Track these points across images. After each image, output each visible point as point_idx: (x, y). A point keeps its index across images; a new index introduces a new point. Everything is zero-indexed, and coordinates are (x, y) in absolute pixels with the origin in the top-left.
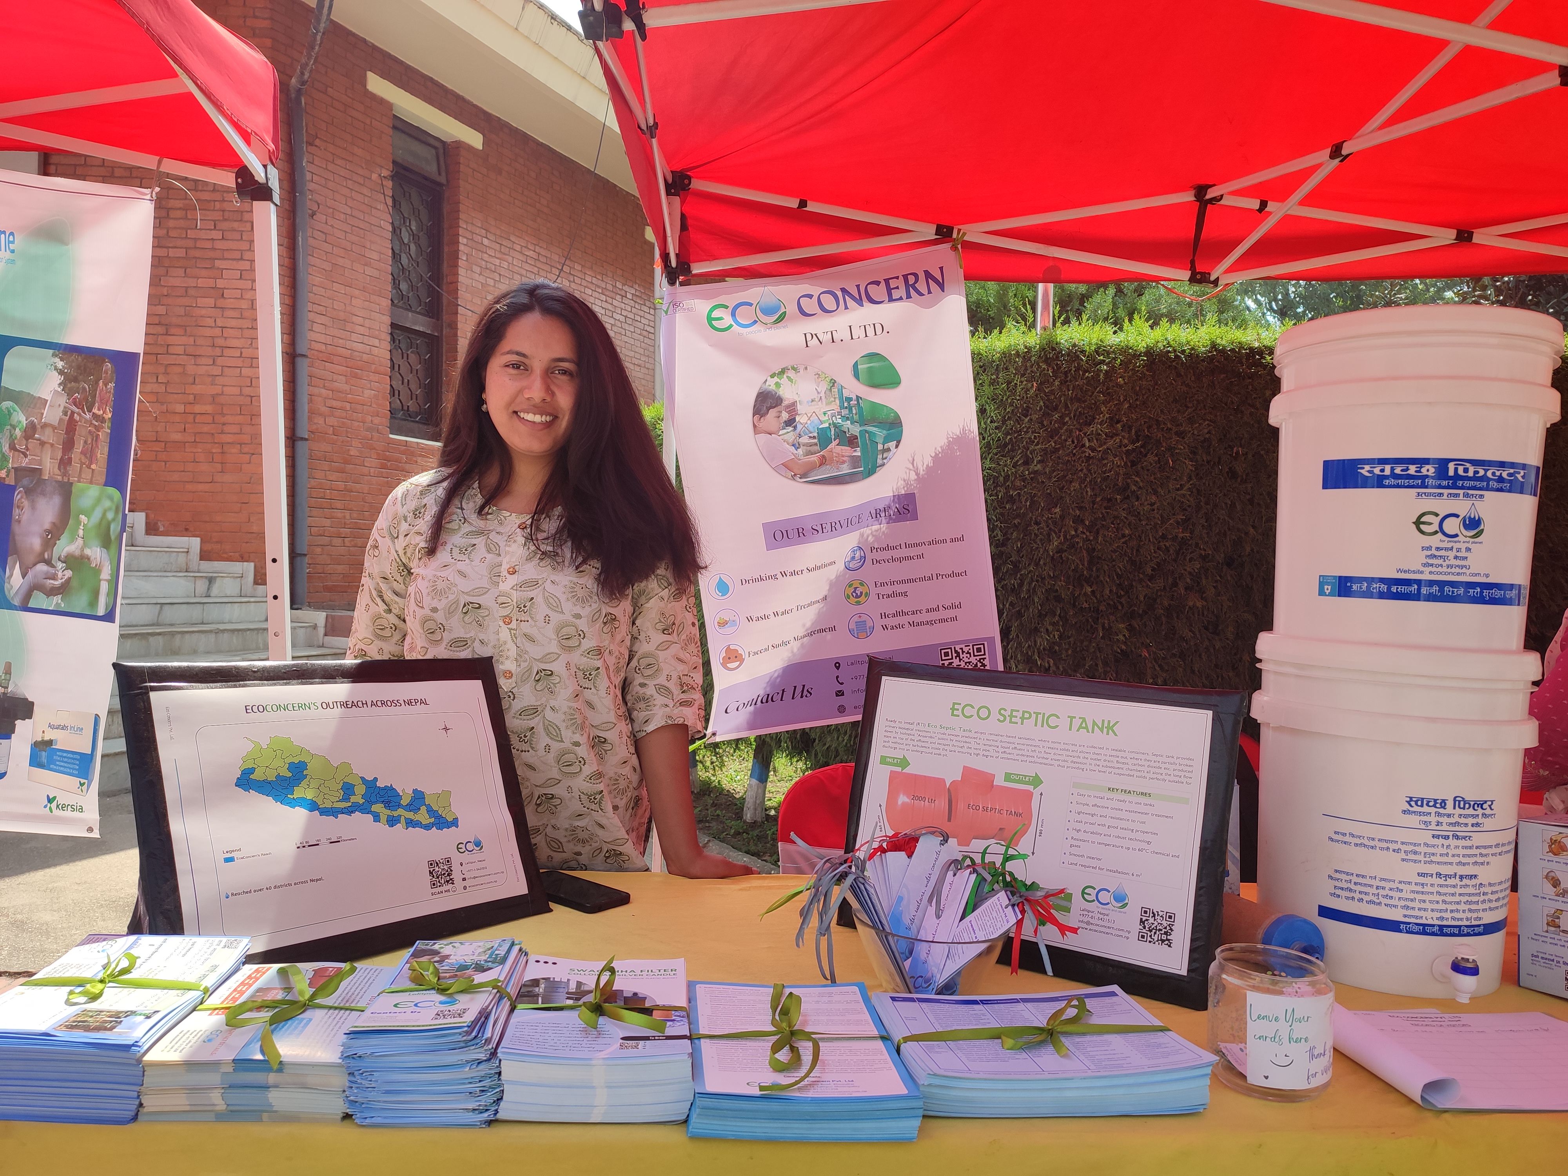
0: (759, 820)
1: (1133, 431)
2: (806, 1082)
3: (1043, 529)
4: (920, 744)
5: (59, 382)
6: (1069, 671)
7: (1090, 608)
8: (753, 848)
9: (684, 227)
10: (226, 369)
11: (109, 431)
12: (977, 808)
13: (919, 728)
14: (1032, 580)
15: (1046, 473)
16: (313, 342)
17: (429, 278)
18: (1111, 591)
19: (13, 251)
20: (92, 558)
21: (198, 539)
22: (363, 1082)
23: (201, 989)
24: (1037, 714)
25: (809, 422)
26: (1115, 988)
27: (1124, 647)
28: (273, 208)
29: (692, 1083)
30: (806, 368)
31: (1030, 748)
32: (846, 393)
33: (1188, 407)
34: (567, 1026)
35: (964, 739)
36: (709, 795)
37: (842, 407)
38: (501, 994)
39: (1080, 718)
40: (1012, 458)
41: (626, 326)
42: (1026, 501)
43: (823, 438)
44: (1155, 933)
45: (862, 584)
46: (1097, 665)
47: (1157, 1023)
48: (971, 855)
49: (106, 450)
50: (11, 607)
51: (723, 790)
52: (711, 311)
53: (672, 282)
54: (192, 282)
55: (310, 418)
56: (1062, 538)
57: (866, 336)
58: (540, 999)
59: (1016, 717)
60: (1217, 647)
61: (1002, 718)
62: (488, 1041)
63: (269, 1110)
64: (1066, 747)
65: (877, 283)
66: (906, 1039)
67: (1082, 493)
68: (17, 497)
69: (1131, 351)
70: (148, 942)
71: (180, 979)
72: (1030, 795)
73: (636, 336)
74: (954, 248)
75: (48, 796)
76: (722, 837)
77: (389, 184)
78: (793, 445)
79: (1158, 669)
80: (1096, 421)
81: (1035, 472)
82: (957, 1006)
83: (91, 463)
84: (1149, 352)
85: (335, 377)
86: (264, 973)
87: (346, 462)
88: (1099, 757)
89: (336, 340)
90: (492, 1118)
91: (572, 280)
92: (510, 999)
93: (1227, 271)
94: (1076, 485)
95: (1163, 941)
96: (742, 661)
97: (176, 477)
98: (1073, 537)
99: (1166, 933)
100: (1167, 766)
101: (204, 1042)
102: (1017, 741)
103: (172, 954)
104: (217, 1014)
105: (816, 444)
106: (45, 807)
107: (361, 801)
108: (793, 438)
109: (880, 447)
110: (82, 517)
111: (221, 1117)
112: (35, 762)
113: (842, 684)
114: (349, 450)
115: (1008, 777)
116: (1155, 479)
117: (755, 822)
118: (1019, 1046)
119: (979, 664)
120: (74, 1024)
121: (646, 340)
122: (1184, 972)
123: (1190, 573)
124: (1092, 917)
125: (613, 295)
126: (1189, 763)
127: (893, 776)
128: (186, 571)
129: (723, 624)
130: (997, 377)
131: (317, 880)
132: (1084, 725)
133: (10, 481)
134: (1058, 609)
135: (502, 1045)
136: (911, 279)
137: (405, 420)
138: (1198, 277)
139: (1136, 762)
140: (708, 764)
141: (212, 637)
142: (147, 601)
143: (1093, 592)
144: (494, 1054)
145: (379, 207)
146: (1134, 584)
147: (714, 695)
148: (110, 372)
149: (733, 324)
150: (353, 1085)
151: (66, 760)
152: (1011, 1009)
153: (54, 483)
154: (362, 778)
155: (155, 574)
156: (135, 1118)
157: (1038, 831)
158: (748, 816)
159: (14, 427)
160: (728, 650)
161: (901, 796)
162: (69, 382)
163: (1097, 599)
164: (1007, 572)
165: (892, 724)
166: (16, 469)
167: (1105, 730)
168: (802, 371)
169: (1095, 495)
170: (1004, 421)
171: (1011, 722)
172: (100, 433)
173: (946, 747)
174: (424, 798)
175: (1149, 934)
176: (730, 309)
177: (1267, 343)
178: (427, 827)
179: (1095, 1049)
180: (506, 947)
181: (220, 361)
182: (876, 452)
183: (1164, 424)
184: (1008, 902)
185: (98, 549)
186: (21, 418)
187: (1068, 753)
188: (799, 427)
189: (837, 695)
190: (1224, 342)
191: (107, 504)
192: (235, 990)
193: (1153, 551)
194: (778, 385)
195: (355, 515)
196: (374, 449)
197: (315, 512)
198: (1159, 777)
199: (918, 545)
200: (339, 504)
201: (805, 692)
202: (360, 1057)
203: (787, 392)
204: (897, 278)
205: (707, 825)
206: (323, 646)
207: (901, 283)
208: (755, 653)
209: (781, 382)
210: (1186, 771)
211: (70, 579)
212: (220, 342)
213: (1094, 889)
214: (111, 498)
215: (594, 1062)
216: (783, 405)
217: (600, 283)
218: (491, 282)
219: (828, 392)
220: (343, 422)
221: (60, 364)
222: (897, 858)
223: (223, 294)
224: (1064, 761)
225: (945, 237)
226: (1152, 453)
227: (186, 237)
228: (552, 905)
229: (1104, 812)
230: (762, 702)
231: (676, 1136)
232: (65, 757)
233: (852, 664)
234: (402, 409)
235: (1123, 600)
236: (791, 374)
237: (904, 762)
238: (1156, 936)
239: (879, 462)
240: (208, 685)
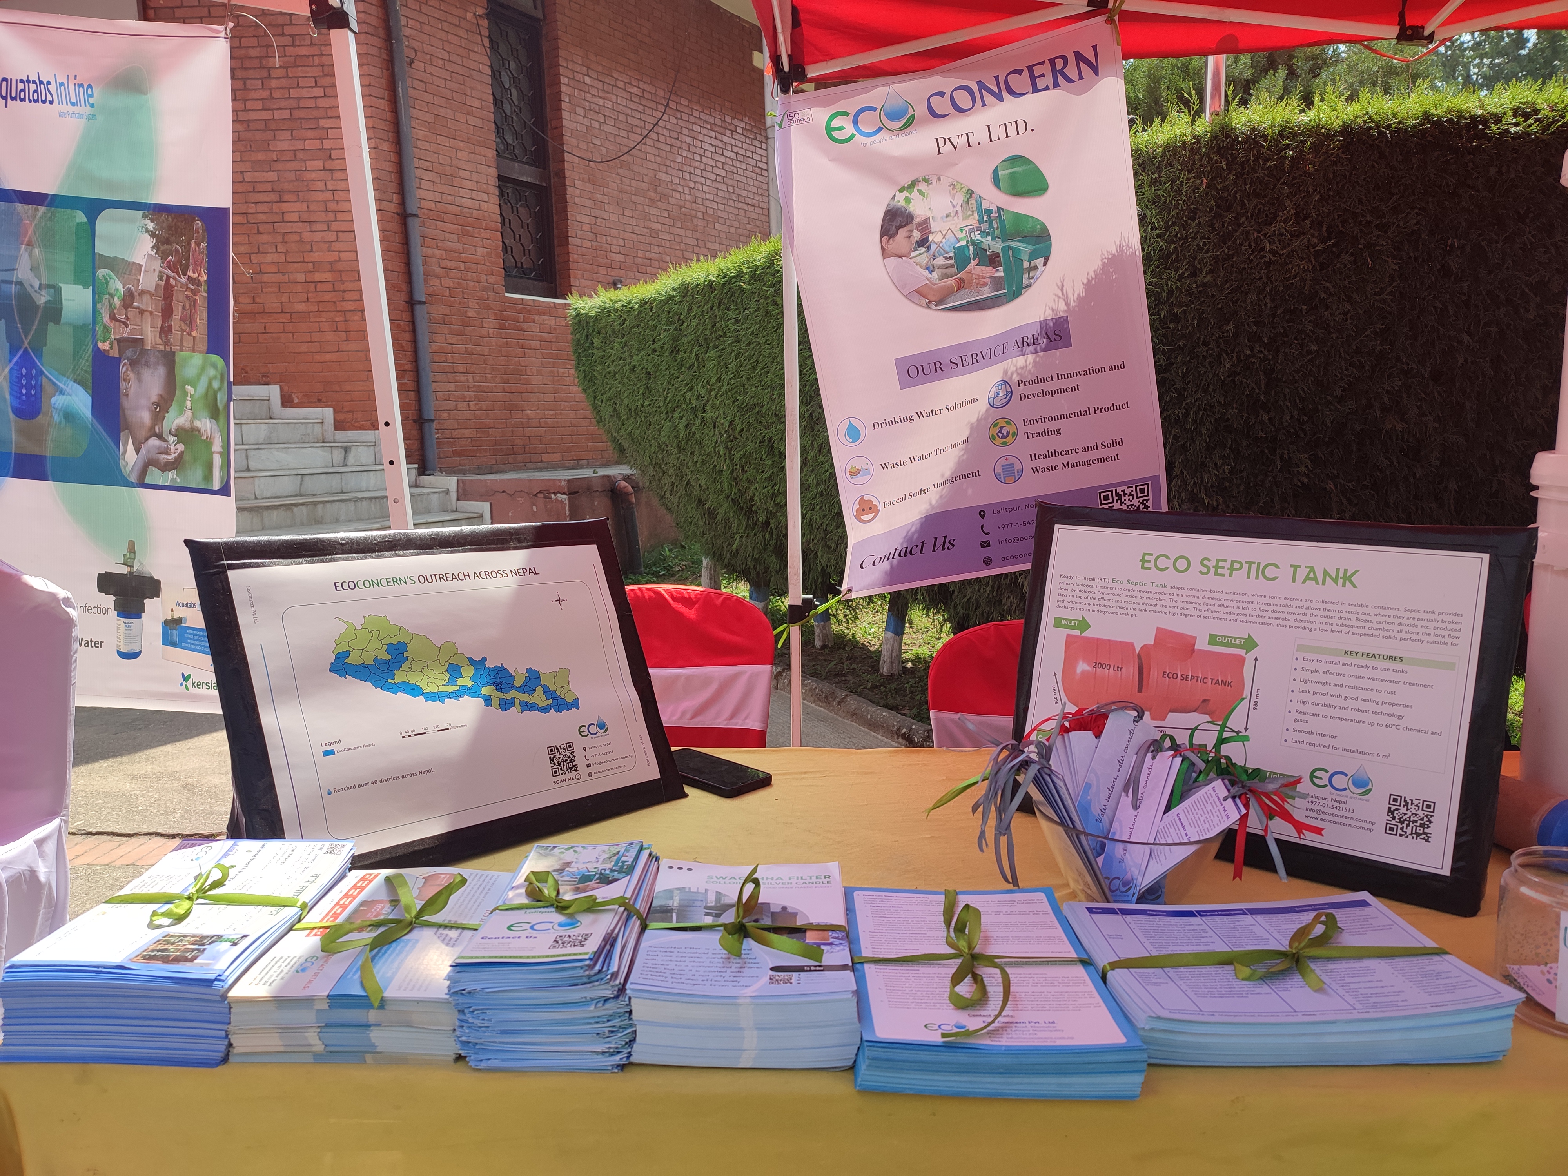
0: (896, 673)
1: (1324, 229)
2: (996, 1024)
3: (1213, 349)
4: (1102, 602)
5: (151, 245)
6: (1241, 509)
7: (1266, 438)
8: (891, 702)
9: (796, 23)
10: (340, 234)
11: (206, 295)
12: (1174, 676)
13: (1101, 584)
14: (1199, 409)
15: (1216, 285)
16: (422, 201)
17: (533, 124)
18: (1292, 417)
19: (92, 106)
20: (202, 430)
21: (331, 410)
22: (475, 1021)
23: (298, 905)
24: (1250, 564)
25: (944, 240)
26: (1365, 895)
27: (1306, 480)
28: (351, 36)
29: (858, 1025)
30: (939, 179)
31: (1240, 605)
32: (985, 205)
33: (1393, 195)
34: (706, 951)
35: (1157, 596)
36: (844, 648)
37: (981, 221)
38: (629, 911)
39: (1306, 567)
40: (1176, 271)
41: (738, 164)
42: (1193, 318)
43: (960, 259)
44: (1408, 825)
45: (1008, 423)
46: (1272, 501)
47: (1430, 943)
48: (1169, 732)
49: (205, 315)
50: (128, 484)
51: (858, 642)
52: (830, 120)
53: (785, 90)
54: (299, 145)
55: (426, 281)
56: (1235, 359)
57: (1007, 136)
58: (674, 915)
59: (1223, 568)
60: (1418, 476)
61: (1205, 570)
62: (615, 975)
63: (371, 1049)
64: (1289, 602)
65: (1019, 72)
66: (1114, 965)
67: (1260, 306)
68: (123, 370)
69: (1323, 131)
70: (246, 845)
71: (276, 894)
72: (1241, 660)
73: (748, 174)
74: (1110, 21)
75: (183, 674)
76: (859, 690)
77: (485, 23)
78: (927, 268)
79: (1344, 502)
80: (1279, 218)
81: (1204, 285)
82: (1169, 919)
83: (191, 330)
84: (1346, 130)
85: (447, 235)
86: (371, 881)
87: (465, 324)
88: (1332, 614)
89: (444, 196)
90: (625, 1061)
91: (679, 116)
92: (640, 917)
93: (1445, 23)
94: (1253, 296)
95: (1418, 835)
96: (877, 512)
97: (304, 348)
98: (1248, 357)
99: (1422, 825)
100: (1425, 623)
101: (297, 971)
102: (1224, 596)
103: (270, 862)
104: (315, 935)
105: (952, 266)
106: (181, 685)
107: (470, 684)
108: (927, 259)
109: (1026, 265)
110: (188, 388)
111: (319, 1058)
112: (167, 640)
113: (988, 534)
114: (466, 311)
115: (1213, 640)
116: (1349, 283)
117: (892, 675)
118: (1258, 977)
119: (1142, 506)
120: (153, 954)
121: (759, 178)
122: (1446, 872)
123: (1388, 392)
124: (1324, 804)
125: (722, 130)
126: (1456, 619)
127: (1070, 641)
128: (323, 442)
129: (855, 473)
130: (1159, 176)
131: (427, 772)
132: (1312, 576)
133: (114, 353)
134: (1229, 440)
135: (632, 979)
136: (1059, 64)
137: (521, 277)
138: (1409, 32)
139: (1383, 619)
140: (841, 617)
141: (352, 505)
142: (288, 473)
143: (1270, 419)
144: (622, 990)
145: (476, 50)
146: (1320, 407)
147: (848, 550)
148: (201, 231)
149: (855, 133)
150: (464, 1024)
151: (196, 637)
152: (1237, 923)
153: (157, 353)
154: (469, 658)
155: (294, 446)
156: (225, 1060)
157: (1252, 704)
158: (885, 669)
159: (112, 296)
160: (862, 501)
161: (1081, 663)
162: (162, 244)
163: (1275, 426)
164: (1170, 401)
165: (1068, 581)
166: (119, 340)
167: (1340, 581)
168: (934, 182)
169: (1276, 307)
170: (1167, 227)
171: (1216, 574)
172: (197, 298)
173: (1135, 606)
174: (539, 678)
175: (1400, 826)
176: (851, 117)
177: (1494, 110)
178: (545, 710)
179: (1356, 980)
180: (633, 852)
181: (334, 226)
182: (1020, 271)
183: (1363, 216)
184: (1226, 793)
185: (208, 421)
186: (118, 286)
187: (1290, 610)
188: (933, 247)
189: (982, 546)
190: (1439, 112)
191: (212, 372)
192: (337, 904)
193: (1344, 368)
194: (908, 200)
195: (478, 378)
196: (492, 309)
197: (439, 377)
198: (1414, 637)
199: (1072, 375)
200: (461, 368)
201: (947, 544)
202: (469, 993)
203: (919, 208)
204: (1042, 63)
205: (843, 678)
206: (456, 511)
207: (1047, 69)
208: (892, 503)
209: (911, 196)
210: (1451, 630)
211: (182, 453)
212: (332, 206)
213: (1327, 772)
214: (214, 366)
215: (739, 1001)
216: (914, 223)
217: (708, 118)
218: (596, 125)
219: (964, 205)
220: (459, 283)
221: (151, 226)
222: (1081, 739)
223: (330, 156)
224: (1285, 619)
225: (1099, 8)
226: (1347, 253)
227: (289, 98)
228: (687, 789)
229: (1339, 680)
230: (900, 556)
231: (839, 1087)
232: (196, 635)
233: (999, 512)
234: (516, 266)
235: (1306, 427)
236: (922, 186)
237: (1084, 625)
238: (1410, 828)
239: (1025, 282)
240: (292, 560)
